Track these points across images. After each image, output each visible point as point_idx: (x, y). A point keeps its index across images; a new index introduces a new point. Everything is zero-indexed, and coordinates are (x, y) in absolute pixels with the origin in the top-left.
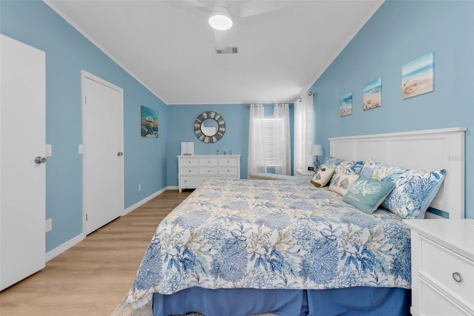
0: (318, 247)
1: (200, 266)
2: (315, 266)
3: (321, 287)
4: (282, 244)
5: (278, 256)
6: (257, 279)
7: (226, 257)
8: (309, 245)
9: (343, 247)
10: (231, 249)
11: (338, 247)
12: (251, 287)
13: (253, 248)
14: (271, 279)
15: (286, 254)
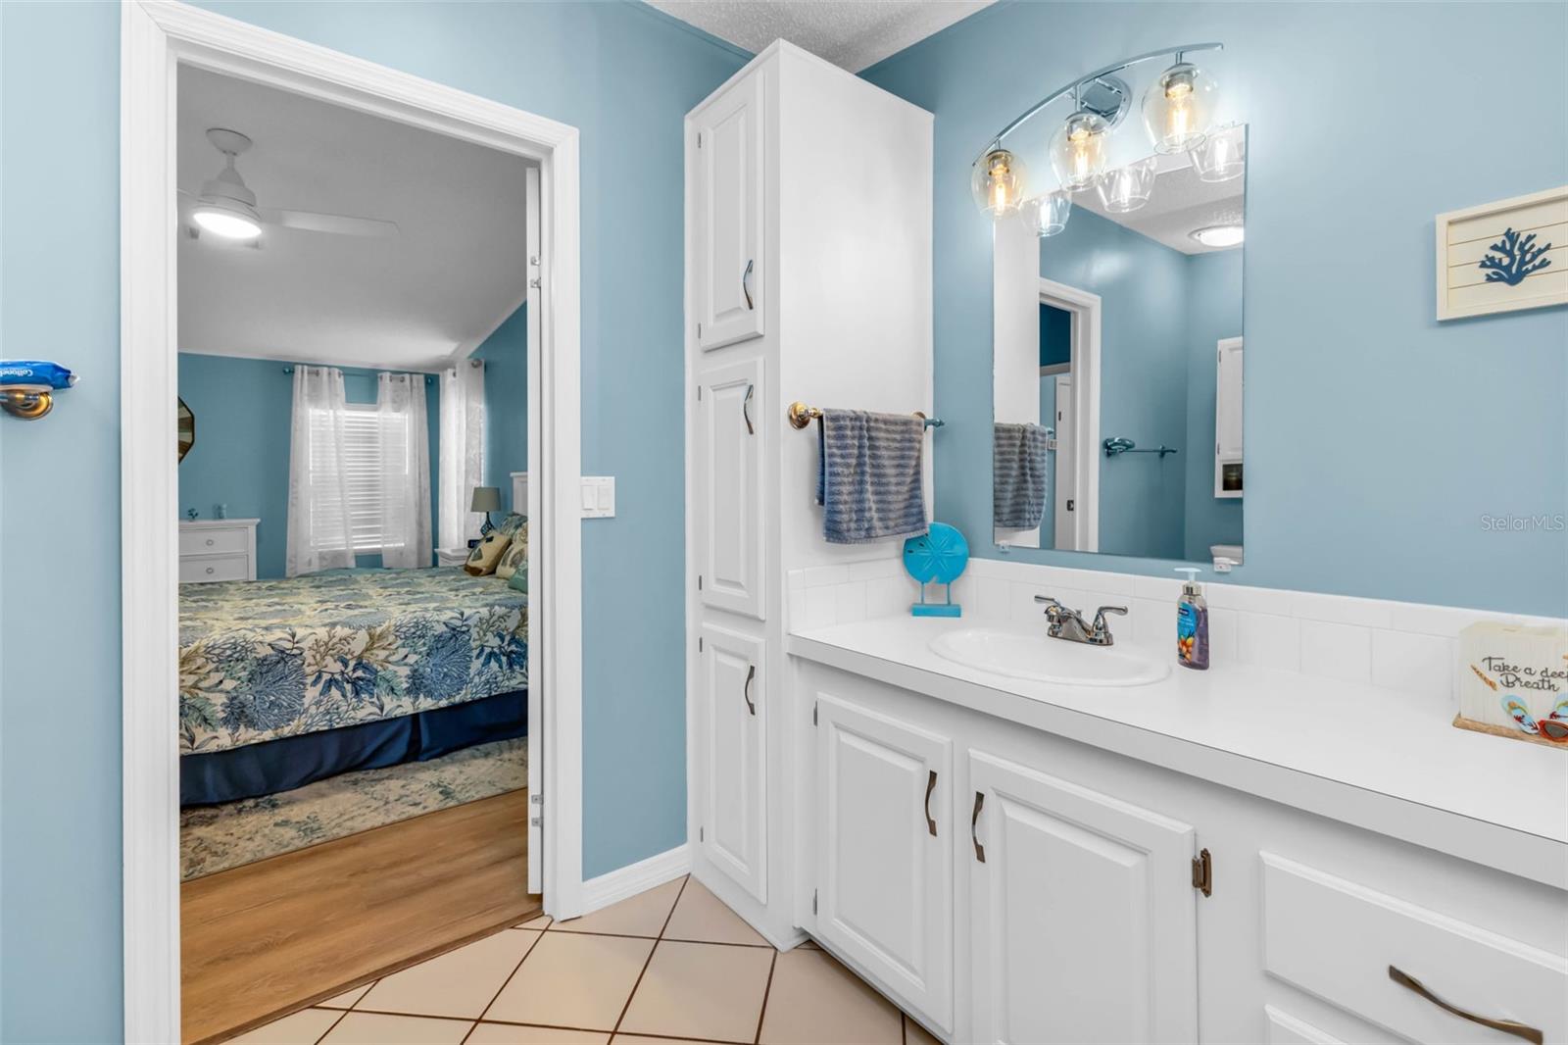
0: (439, 646)
1: (196, 714)
2: (433, 675)
3: (444, 703)
4: (375, 651)
5: (367, 671)
6: (325, 715)
7: (259, 688)
8: (424, 644)
9: (480, 639)
10: (270, 674)
11: (471, 642)
12: (314, 729)
13: (317, 664)
14: (353, 709)
15: (382, 666)
